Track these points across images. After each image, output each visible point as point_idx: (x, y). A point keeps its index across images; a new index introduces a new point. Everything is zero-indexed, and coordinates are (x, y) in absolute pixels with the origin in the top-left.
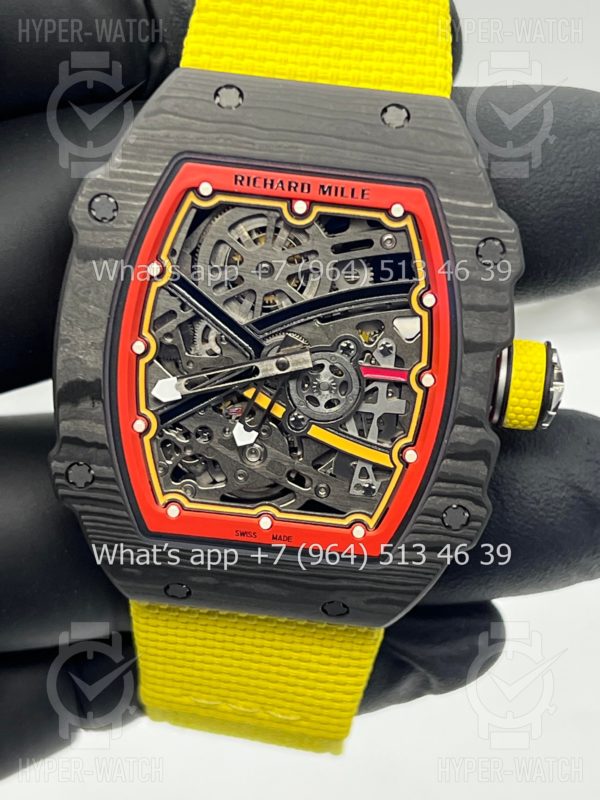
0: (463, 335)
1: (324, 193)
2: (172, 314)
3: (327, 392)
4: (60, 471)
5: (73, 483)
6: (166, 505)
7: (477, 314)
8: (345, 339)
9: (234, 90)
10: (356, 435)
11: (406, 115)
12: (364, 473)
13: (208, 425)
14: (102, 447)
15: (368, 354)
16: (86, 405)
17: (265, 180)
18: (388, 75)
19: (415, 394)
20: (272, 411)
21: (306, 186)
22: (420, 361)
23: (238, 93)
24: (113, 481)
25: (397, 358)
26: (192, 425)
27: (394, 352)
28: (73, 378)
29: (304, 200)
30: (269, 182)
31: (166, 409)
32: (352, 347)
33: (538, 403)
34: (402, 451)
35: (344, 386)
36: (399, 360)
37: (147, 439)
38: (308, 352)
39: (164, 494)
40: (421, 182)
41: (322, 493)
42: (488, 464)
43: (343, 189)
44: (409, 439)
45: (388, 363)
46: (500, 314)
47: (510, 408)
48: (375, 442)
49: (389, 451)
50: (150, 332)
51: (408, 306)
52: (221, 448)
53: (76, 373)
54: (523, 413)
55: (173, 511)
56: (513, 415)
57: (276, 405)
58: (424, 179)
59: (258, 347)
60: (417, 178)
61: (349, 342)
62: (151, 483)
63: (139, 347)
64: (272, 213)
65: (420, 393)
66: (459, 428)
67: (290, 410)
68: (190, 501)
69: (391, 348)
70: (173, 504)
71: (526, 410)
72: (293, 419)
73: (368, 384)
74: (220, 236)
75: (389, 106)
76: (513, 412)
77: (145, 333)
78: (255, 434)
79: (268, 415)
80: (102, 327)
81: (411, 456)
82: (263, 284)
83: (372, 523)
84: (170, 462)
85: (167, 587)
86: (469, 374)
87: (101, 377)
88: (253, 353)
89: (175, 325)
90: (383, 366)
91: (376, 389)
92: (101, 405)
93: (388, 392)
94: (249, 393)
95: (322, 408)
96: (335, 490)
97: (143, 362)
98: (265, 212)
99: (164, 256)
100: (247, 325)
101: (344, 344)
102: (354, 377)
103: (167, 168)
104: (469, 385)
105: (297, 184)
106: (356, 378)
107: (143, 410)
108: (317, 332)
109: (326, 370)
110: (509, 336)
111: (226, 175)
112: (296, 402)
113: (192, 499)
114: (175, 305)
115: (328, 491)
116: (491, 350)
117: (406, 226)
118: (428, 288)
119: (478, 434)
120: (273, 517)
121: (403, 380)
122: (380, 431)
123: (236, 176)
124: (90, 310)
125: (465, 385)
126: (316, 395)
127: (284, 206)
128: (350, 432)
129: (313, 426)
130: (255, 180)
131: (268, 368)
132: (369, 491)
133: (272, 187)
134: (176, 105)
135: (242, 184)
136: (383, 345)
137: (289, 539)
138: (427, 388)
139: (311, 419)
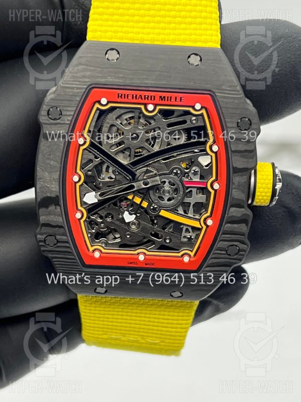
0: (233, 165)
1: (162, 100)
2: (91, 161)
3: (167, 194)
4: (41, 239)
5: (48, 245)
6: (94, 251)
7: (239, 154)
9: (115, 51)
10: (183, 213)
11: (199, 59)
12: (187, 230)
13: (111, 212)
14: (61, 227)
15: (186, 174)
16: (52, 208)
17: (133, 95)
18: (189, 37)
19: (211, 193)
20: (142, 205)
21: (153, 97)
22: (212, 177)
23: (117, 53)
24: (67, 242)
25: (201, 176)
26: (103, 213)
27: (199, 173)
28: (45, 196)
29: (153, 104)
30: (134, 96)
31: (90, 206)
32: (179, 172)
33: (270, 194)
34: (205, 220)
35: (176, 191)
36: (202, 177)
37: (82, 221)
38: (158, 176)
39: (92, 246)
40: (209, 92)
41: (168, 241)
42: (247, 225)
43: (171, 98)
44: (208, 214)
45: (197, 179)
46: (250, 154)
47: (256, 197)
48: (192, 216)
49: (199, 220)
50: (80, 170)
51: (205, 150)
53: (46, 193)
54: (263, 199)
55: (97, 255)
56: (258, 201)
57: (144, 201)
58: (210, 91)
59: (133, 175)
60: (207, 90)
61: (177, 170)
62: (85, 241)
63: (76, 178)
64: (136, 110)
65: (213, 192)
66: (233, 209)
67: (150, 203)
68: (105, 249)
69: (198, 171)
70: (97, 251)
71: (264, 198)
72: (152, 208)
73: (187, 189)
74: (111, 122)
75: (193, 54)
76: (258, 199)
77: (78, 171)
78: (134, 216)
79: (140, 206)
80: (57, 171)
81: (210, 222)
82: (134, 144)
83: (192, 254)
84: (94, 231)
85: (96, 289)
86: (236, 184)
87: (59, 195)
88: (131, 177)
89: (92, 166)
90: (194, 180)
91: (191, 191)
92: (59, 208)
93: (197, 192)
94: (130, 197)
95: (166, 202)
96: (174, 240)
97: (78, 185)
98: (133, 110)
100: (128, 164)
101: (175, 171)
102: (181, 186)
103: (85, 92)
104: (237, 189)
105: (148, 96)
107: (80, 208)
108: (162, 165)
109: (167, 183)
110: (255, 164)
111: (114, 94)
112: (153, 200)
114: (92, 157)
115: (171, 240)
116: (246, 171)
117: (202, 113)
118: (214, 142)
119: (242, 211)
120: (145, 254)
121: (204, 186)
122: (194, 210)
123: (119, 94)
124: (51, 163)
125: (235, 188)
126: (162, 196)
127: (142, 107)
128: (180, 212)
129: (162, 210)
130: (128, 95)
131: (139, 185)
132: (190, 239)
133: (136, 99)
134: (87, 61)
135: (121, 98)
136: (194, 170)
137: (153, 264)
138: (216, 190)
139: (160, 207)
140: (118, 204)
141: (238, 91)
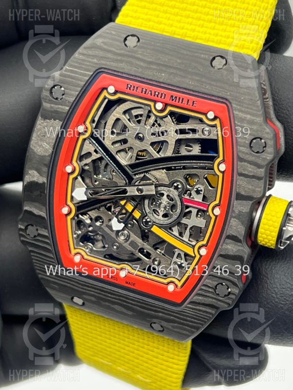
0: (236, 189)
1: (173, 100)
2: (90, 154)
3: (163, 209)
4: (22, 227)
5: (29, 235)
6: (76, 254)
7: (246, 179)
8: (176, 181)
9: (136, 37)
11: (225, 63)
12: (179, 256)
13: (102, 216)
14: (43, 218)
15: (188, 192)
18: (225, 39)
19: (211, 218)
20: (134, 214)
21: (163, 95)
22: (215, 200)
23: (137, 40)
24: (47, 237)
25: (204, 196)
26: (93, 214)
27: (202, 193)
28: (32, 180)
29: (162, 103)
30: (144, 90)
31: (80, 204)
32: (180, 186)
34: (200, 248)
35: (173, 207)
36: (204, 198)
37: (69, 218)
38: (154, 186)
39: (75, 248)
40: (224, 101)
41: (156, 263)
42: (242, 264)
43: (183, 99)
44: (204, 242)
45: (198, 198)
46: (257, 181)
47: (260, 234)
48: (187, 241)
49: (193, 247)
50: (76, 161)
51: (213, 169)
52: (106, 229)
53: (34, 177)
54: (267, 239)
55: (77, 259)
57: (136, 210)
58: (226, 100)
59: (130, 179)
60: (223, 98)
61: (178, 183)
62: (68, 241)
63: (69, 169)
64: (146, 107)
65: (213, 218)
66: (228, 241)
67: (144, 216)
68: (88, 255)
69: (201, 190)
71: (269, 237)
72: (144, 220)
73: (186, 208)
74: (118, 116)
75: (217, 56)
77: (74, 162)
78: (122, 225)
79: (131, 215)
81: (203, 251)
82: (138, 145)
83: (180, 284)
84: (80, 232)
85: (72, 298)
86: (237, 212)
87: (46, 181)
88: (127, 181)
89: (91, 161)
90: (196, 200)
91: (190, 212)
93: (197, 214)
94: (123, 203)
95: (160, 217)
96: (163, 263)
97: (71, 177)
98: (143, 106)
99: (88, 123)
100: (126, 166)
101: (175, 185)
102: (179, 203)
103: (92, 75)
104: (237, 218)
105: (159, 93)
106: (180, 204)
107: (69, 203)
108: (163, 175)
109: (165, 197)
111: (123, 83)
112: (147, 212)
113: (89, 254)
114: (92, 149)
115: (159, 263)
116: (251, 200)
117: (216, 124)
118: (224, 161)
119: (239, 246)
121: (205, 209)
122: (191, 235)
123: (128, 85)
124: (44, 146)
125: (234, 217)
126: (158, 209)
127: (152, 104)
128: (174, 233)
129: (154, 226)
130: (137, 88)
131: (132, 191)
132: (180, 266)
133: (145, 93)
134: (103, 43)
135: (130, 89)
136: (197, 189)
137: (134, 285)
138: (217, 216)
139: (154, 222)
140: (113, 210)
141: (258, 106)
